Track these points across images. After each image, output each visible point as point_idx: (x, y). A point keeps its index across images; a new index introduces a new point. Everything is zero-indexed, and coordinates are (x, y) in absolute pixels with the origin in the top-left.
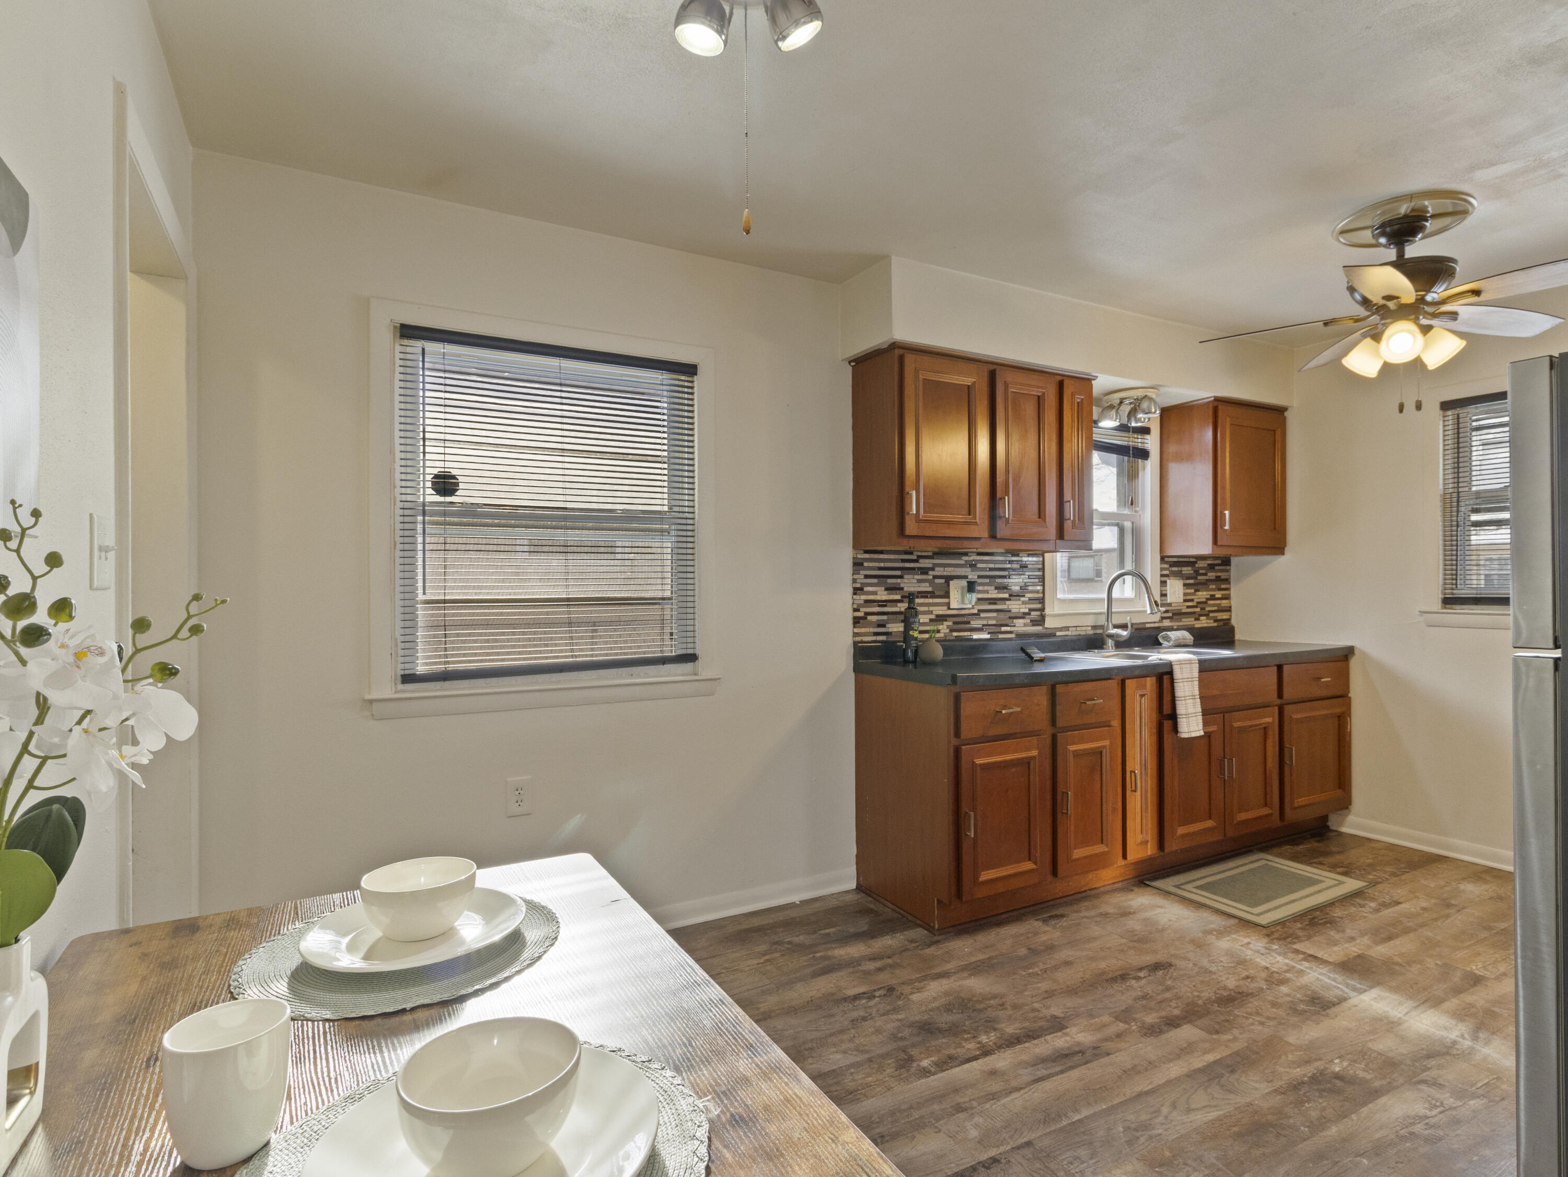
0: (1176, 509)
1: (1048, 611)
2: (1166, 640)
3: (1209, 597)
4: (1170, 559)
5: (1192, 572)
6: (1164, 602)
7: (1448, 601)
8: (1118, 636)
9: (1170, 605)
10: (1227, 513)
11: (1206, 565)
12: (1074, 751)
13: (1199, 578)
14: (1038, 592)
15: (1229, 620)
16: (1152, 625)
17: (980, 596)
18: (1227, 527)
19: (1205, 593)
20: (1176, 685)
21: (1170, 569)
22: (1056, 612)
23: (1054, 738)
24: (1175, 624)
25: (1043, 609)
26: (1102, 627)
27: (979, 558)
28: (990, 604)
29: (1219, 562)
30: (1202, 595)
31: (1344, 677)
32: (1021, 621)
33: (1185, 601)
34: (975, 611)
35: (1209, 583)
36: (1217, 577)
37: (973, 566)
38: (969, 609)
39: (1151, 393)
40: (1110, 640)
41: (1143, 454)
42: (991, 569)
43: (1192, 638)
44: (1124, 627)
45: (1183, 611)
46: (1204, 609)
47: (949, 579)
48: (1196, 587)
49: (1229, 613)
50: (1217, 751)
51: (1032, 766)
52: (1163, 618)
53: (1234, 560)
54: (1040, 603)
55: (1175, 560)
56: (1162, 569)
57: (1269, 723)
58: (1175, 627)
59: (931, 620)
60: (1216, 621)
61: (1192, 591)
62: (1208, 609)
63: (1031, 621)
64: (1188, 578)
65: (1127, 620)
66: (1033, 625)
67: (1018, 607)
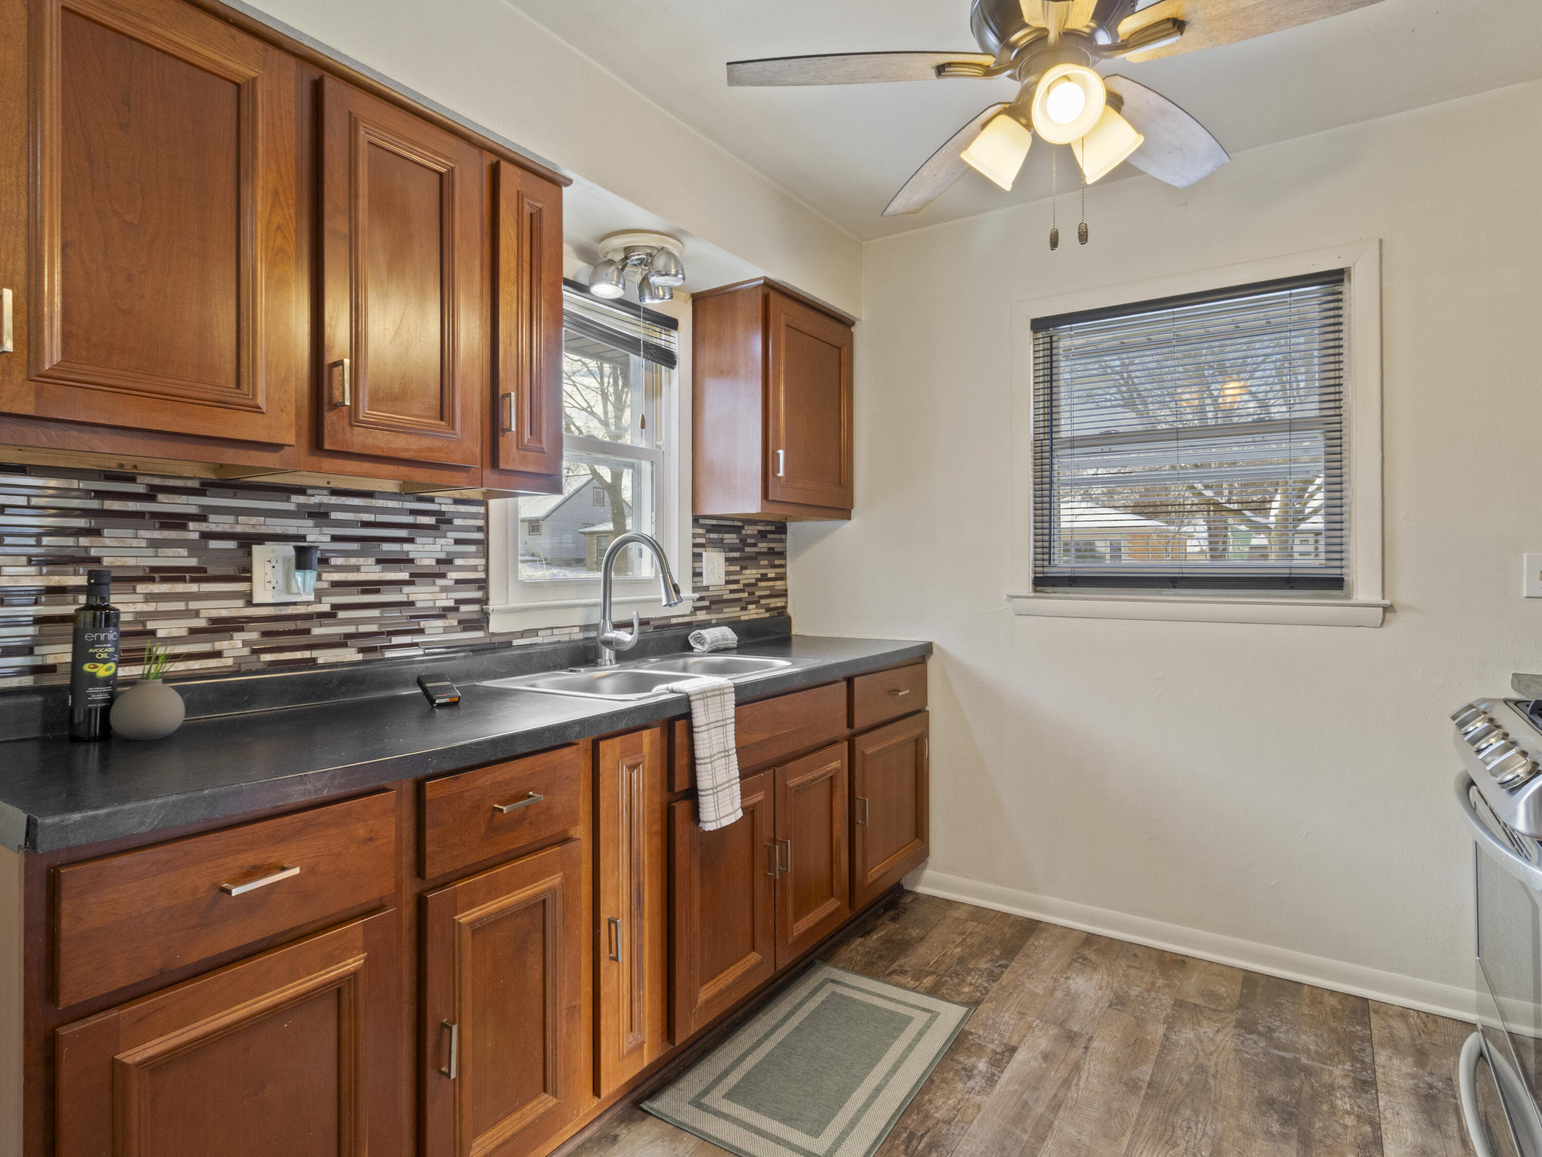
0: (713, 450)
1: (494, 604)
2: (700, 643)
3: (759, 576)
4: (708, 522)
5: (738, 541)
6: (699, 585)
7: (1042, 582)
8: (619, 642)
9: (706, 588)
10: (781, 452)
11: (755, 532)
12: (471, 924)
13: (747, 549)
14: (474, 568)
15: (785, 607)
16: (680, 620)
17: (337, 577)
18: (781, 474)
19: (754, 571)
20: (696, 736)
21: (707, 535)
22: (512, 605)
23: (421, 903)
24: (713, 617)
25: (485, 601)
26: (595, 627)
27: (334, 500)
28: (364, 592)
29: (772, 528)
30: (751, 574)
31: (920, 684)
32: (439, 623)
33: (728, 582)
34: (325, 607)
35: (759, 557)
36: (769, 549)
37: (320, 515)
38: (308, 603)
39: (671, 245)
40: (608, 650)
41: (667, 358)
42: (366, 524)
43: (735, 637)
44: (628, 625)
45: (725, 597)
46: (753, 593)
47: (247, 541)
48: (744, 563)
49: (783, 599)
50: (766, 832)
51: (345, 995)
52: (696, 609)
53: (791, 527)
54: (480, 589)
55: (714, 522)
56: (694, 536)
57: (835, 769)
58: (714, 622)
59: (193, 631)
60: (768, 610)
61: (738, 568)
62: (758, 593)
63: (460, 622)
64: (732, 550)
65: (633, 615)
66: (465, 630)
67: (430, 597)
